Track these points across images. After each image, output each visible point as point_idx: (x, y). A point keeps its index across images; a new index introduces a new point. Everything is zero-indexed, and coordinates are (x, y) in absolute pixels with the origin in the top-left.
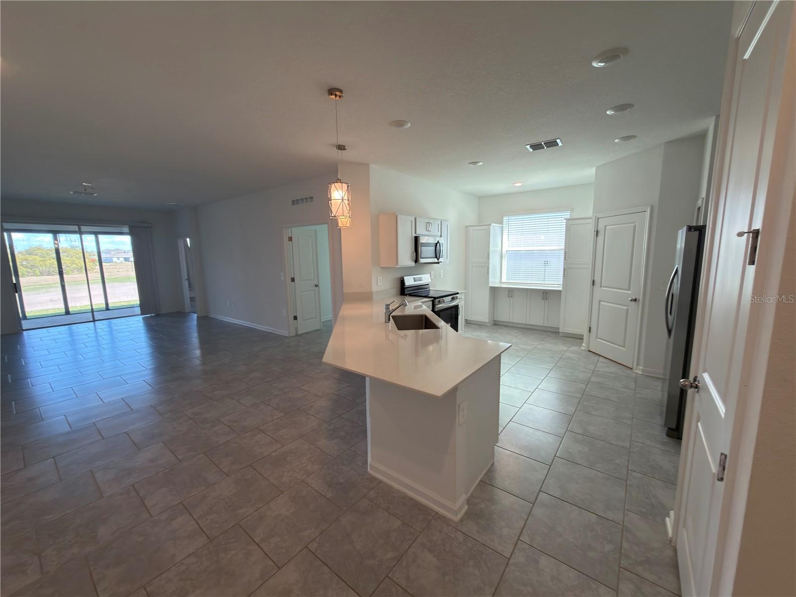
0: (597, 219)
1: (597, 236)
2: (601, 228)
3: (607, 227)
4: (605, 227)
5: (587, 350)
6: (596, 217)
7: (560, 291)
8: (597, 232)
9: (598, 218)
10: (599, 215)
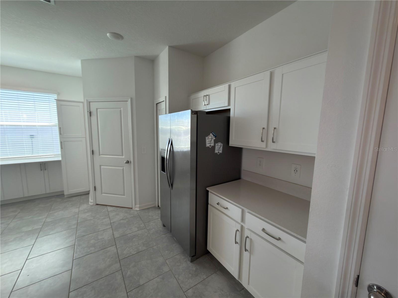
0: (88, 103)
1: (90, 116)
2: (93, 109)
3: (98, 110)
4: (97, 109)
5: (95, 204)
6: (87, 100)
7: (59, 162)
8: (90, 113)
9: (90, 102)
10: (90, 99)
